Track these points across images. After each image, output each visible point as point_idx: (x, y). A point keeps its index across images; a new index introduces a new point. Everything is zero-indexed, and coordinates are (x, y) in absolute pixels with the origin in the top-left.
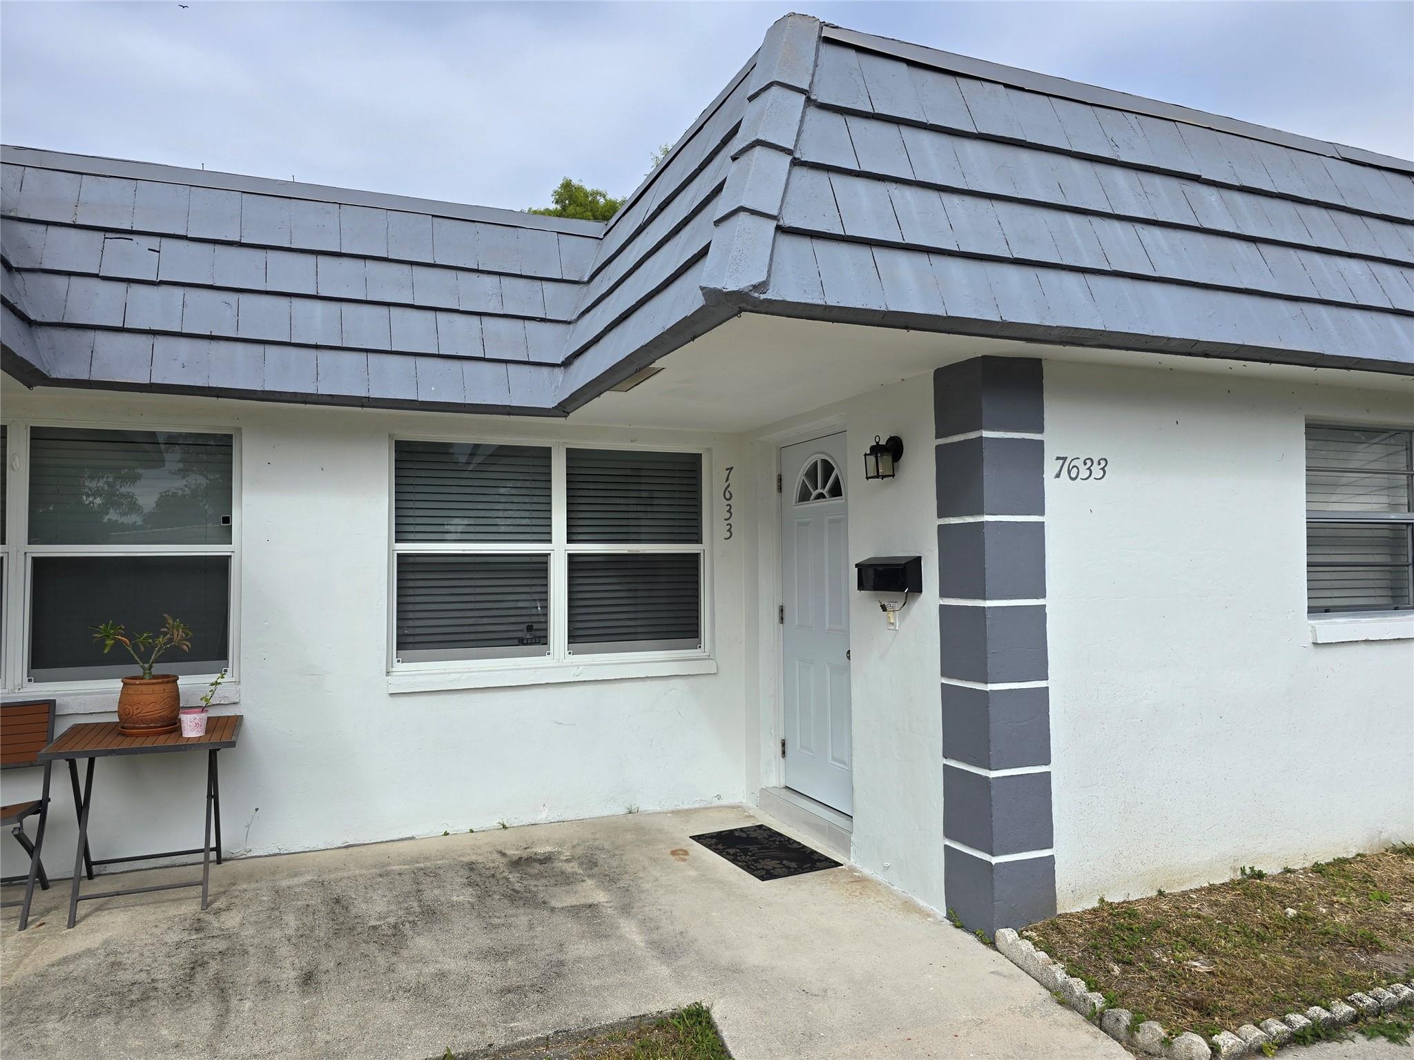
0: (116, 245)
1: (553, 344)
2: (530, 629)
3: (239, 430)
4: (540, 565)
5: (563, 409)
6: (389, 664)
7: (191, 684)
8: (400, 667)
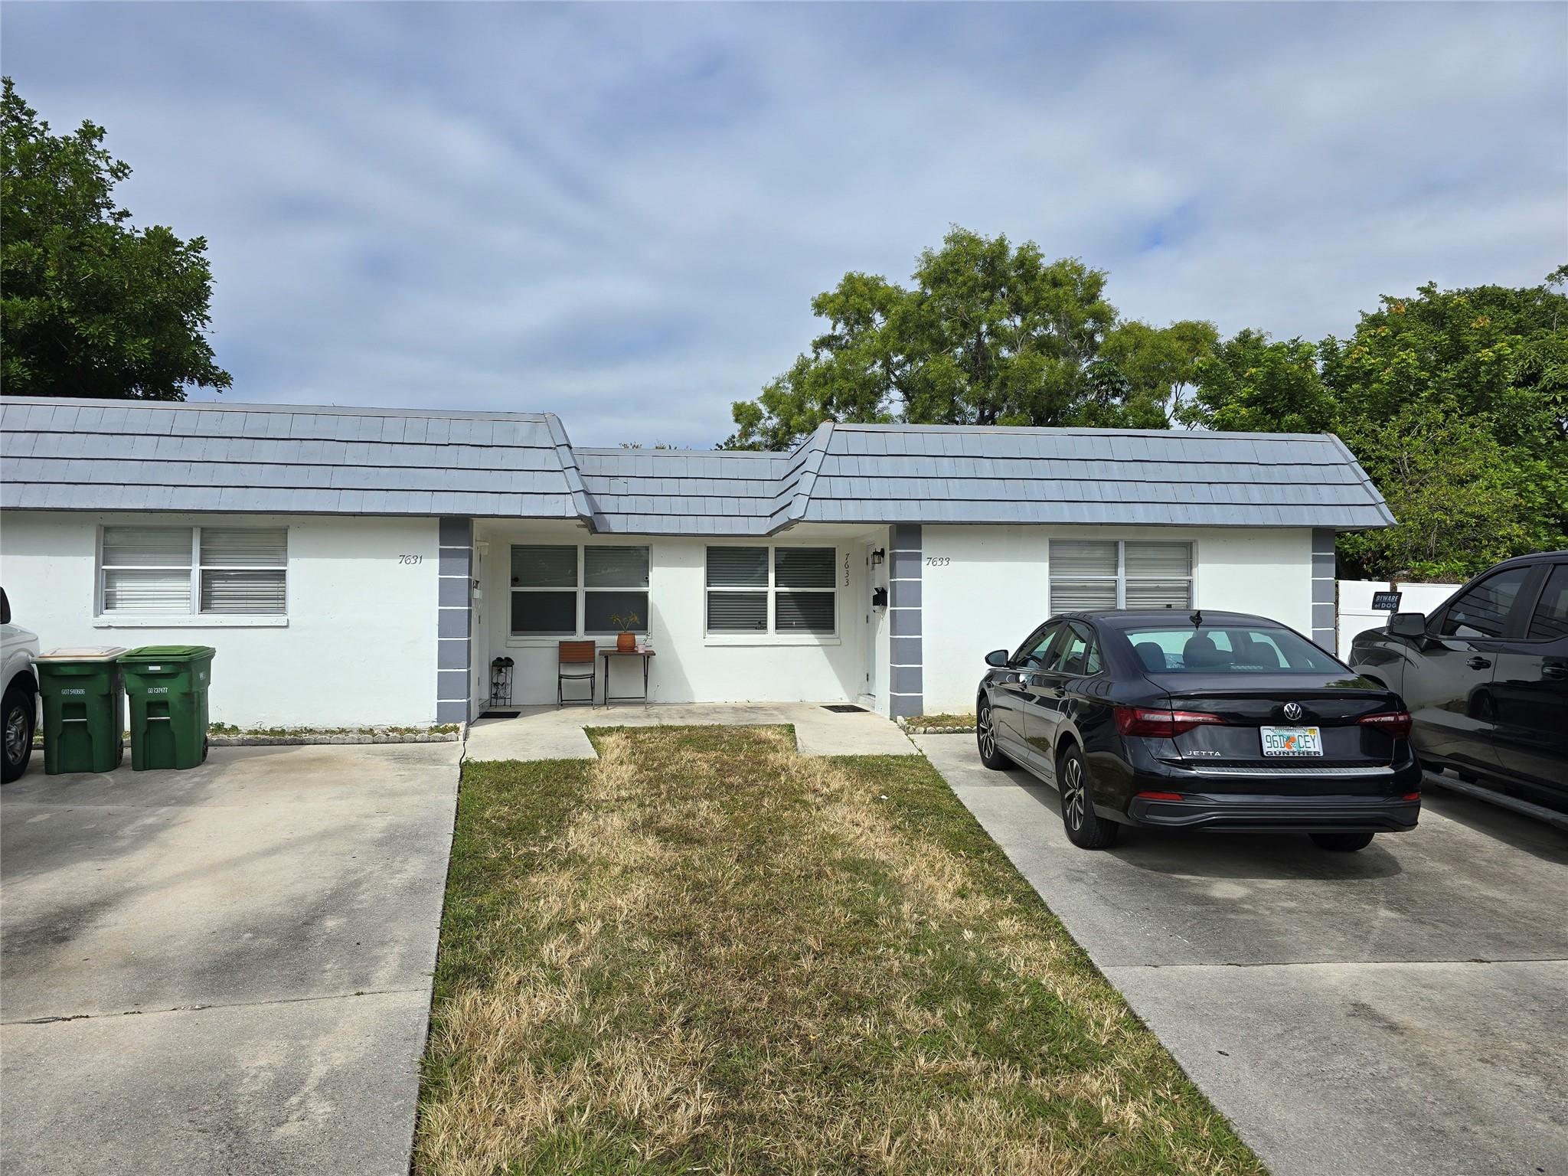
0: (614, 481)
1: (767, 507)
2: (760, 623)
3: (652, 545)
4: (763, 598)
5: (770, 534)
6: (705, 635)
7: (639, 638)
8: (708, 636)
